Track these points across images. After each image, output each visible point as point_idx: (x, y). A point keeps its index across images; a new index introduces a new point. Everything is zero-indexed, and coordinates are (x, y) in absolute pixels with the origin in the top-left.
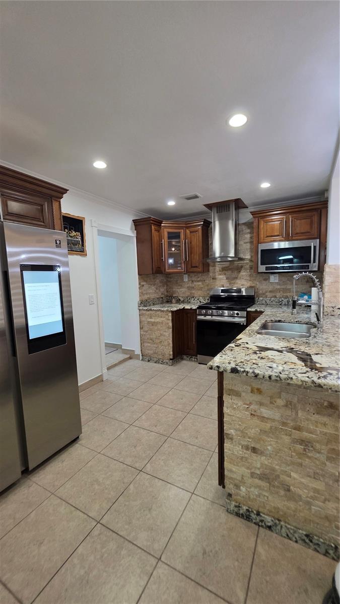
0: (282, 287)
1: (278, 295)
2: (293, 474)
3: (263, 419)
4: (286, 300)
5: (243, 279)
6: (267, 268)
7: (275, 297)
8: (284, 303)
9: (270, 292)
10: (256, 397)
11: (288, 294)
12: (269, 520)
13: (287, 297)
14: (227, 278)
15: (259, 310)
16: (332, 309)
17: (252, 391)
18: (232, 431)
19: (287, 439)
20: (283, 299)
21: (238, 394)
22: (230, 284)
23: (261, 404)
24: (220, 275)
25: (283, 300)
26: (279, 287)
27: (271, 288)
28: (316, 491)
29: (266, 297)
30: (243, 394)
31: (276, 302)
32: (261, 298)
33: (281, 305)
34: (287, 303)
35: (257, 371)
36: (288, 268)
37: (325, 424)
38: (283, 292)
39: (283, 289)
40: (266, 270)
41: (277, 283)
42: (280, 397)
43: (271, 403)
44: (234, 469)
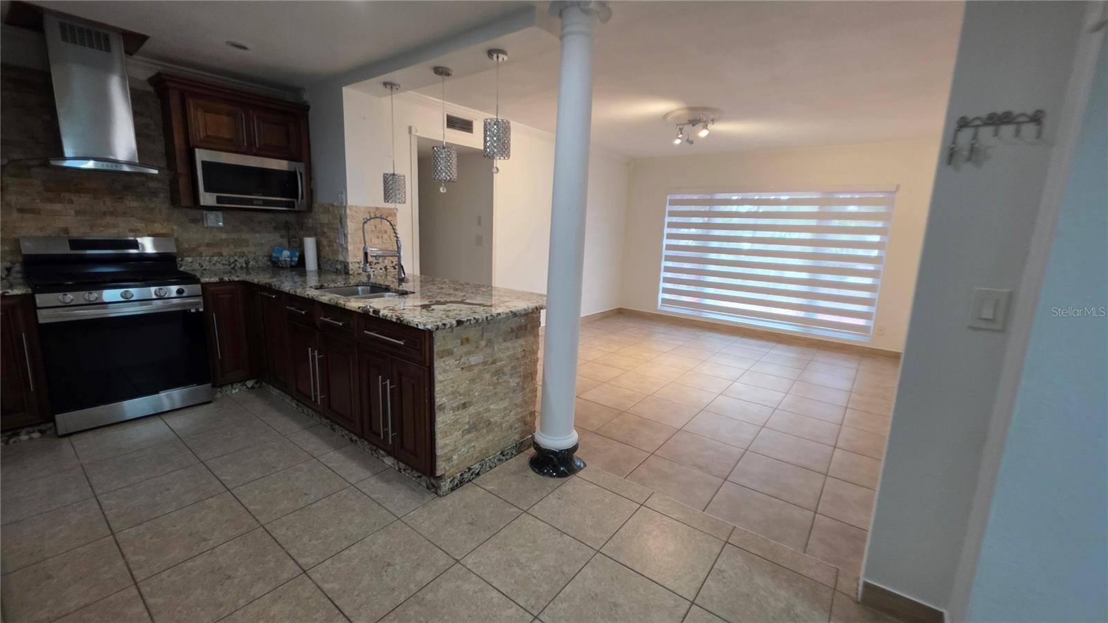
0: (233, 236)
1: (225, 251)
2: (492, 407)
3: (470, 368)
4: (242, 261)
5: (133, 216)
6: (219, 200)
7: (220, 255)
8: (238, 265)
9: (208, 245)
10: (466, 348)
11: (245, 250)
12: (477, 467)
13: (242, 255)
14: (78, 213)
15: (226, 279)
16: (357, 265)
17: (462, 344)
18: (444, 399)
19: (487, 376)
20: (236, 258)
21: (449, 353)
22: (92, 227)
23: (469, 353)
24: (50, 201)
25: (236, 261)
26: (224, 236)
27: (208, 238)
28: (505, 409)
29: (200, 255)
30: (455, 350)
31: (223, 264)
32: (190, 259)
33: (233, 268)
34: (244, 265)
35: (477, 317)
36: (261, 203)
37: (508, 349)
38: (235, 246)
39: (234, 239)
40: (218, 202)
41: (221, 228)
42: (482, 339)
43: (477, 347)
44: (447, 442)
